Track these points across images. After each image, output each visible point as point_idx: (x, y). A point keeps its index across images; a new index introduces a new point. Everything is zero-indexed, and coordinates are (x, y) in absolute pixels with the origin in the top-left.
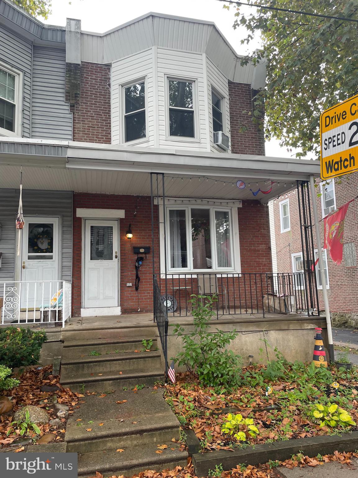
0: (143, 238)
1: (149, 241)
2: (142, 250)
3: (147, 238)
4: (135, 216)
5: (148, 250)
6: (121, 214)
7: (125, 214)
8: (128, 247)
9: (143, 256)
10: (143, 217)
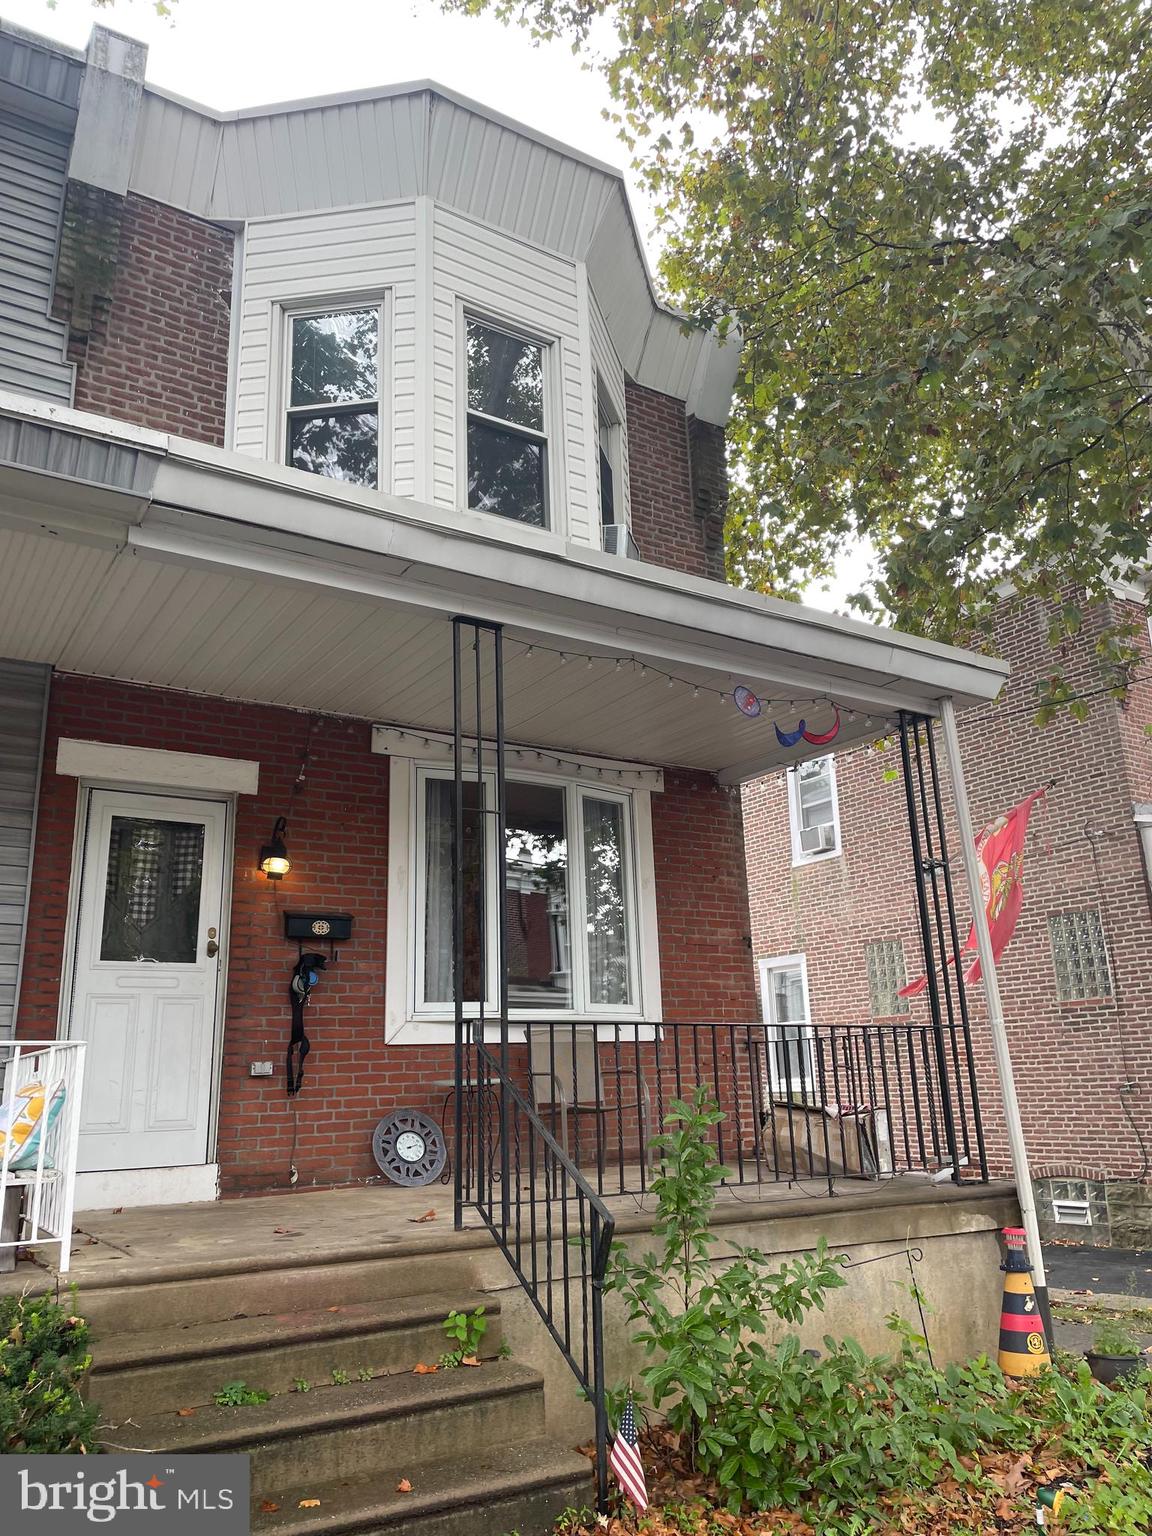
0: (324, 880)
1: (347, 892)
2: (321, 928)
3: (340, 880)
4: (299, 788)
5: (342, 928)
6: (243, 776)
7: (261, 779)
8: (265, 912)
9: (323, 949)
10: (330, 796)
